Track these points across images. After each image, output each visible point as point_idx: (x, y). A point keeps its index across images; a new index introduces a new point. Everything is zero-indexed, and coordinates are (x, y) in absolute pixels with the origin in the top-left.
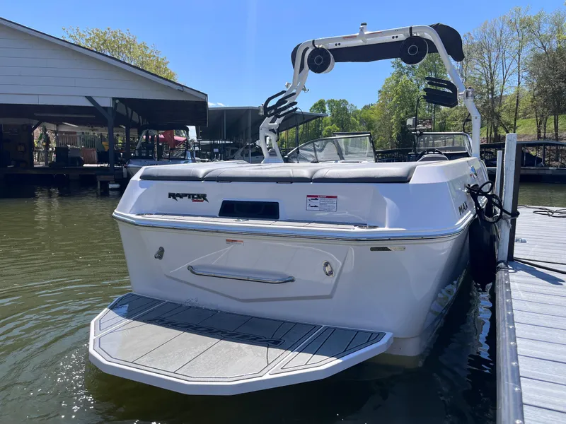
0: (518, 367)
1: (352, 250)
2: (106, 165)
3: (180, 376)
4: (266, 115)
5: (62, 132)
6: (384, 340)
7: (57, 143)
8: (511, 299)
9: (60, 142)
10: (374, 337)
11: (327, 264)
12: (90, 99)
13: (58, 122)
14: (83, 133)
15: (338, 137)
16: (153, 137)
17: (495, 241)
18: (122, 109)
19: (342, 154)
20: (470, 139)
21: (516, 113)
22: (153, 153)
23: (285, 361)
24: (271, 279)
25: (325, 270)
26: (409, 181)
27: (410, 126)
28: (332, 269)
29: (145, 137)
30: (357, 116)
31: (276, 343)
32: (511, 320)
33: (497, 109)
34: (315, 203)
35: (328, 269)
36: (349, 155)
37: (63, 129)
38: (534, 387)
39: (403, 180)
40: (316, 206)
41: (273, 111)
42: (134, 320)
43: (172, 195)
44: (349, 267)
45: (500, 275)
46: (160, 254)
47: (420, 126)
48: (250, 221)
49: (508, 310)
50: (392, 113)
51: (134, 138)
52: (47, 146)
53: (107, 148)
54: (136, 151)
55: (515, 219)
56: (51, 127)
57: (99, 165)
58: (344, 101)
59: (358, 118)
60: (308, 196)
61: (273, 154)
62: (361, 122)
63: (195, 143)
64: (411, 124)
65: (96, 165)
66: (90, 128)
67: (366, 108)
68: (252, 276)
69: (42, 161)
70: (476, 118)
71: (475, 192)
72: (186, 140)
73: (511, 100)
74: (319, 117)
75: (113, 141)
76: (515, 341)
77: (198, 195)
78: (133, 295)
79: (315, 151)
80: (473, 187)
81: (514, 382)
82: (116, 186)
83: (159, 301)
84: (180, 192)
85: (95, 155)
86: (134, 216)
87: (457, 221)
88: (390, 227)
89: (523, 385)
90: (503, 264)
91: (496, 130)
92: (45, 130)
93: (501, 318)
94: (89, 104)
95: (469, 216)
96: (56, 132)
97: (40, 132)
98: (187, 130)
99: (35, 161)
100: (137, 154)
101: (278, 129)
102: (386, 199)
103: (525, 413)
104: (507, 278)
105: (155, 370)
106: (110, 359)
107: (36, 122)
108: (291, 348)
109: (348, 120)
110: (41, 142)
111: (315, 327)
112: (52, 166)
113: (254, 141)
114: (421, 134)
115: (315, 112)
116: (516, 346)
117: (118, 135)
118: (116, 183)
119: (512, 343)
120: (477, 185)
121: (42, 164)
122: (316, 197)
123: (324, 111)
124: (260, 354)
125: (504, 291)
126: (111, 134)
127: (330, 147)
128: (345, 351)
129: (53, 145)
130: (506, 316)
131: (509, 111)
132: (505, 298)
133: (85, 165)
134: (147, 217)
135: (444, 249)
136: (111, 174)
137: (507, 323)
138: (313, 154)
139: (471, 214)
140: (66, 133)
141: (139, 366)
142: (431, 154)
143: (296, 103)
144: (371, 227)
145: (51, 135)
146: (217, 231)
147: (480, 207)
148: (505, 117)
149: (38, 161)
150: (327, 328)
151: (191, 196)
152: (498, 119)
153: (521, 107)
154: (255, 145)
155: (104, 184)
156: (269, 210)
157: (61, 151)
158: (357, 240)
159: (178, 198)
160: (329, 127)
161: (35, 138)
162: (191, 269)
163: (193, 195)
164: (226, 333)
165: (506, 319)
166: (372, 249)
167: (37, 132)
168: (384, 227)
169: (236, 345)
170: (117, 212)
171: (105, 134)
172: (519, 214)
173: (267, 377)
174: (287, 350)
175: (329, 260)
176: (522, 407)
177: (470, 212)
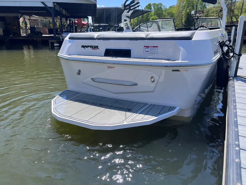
0: (237, 121)
1: (164, 71)
2: (52, 35)
3: (90, 122)
4: (125, 9)
5: (32, 20)
6: (176, 110)
7: (30, 25)
8: (235, 93)
9: (32, 24)
10: (171, 108)
11: (152, 77)
12: (43, 3)
13: (30, 15)
14: (41, 20)
15: (158, 20)
16: (72, 22)
17: (229, 68)
18: (58, 8)
19: (160, 29)
20: (221, 20)
21: (242, 10)
22: (73, 29)
23: (133, 117)
24: (127, 84)
25: (151, 80)
26: (192, 39)
27: (193, 15)
28: (154, 79)
29: (69, 22)
30: (167, 11)
31: (129, 110)
32: (235, 101)
33: (233, 8)
34: (147, 49)
35: (152, 80)
36: (163, 29)
37: (32, 18)
38: (244, 129)
39: (189, 38)
40: (148, 51)
41: (128, 7)
42: (69, 100)
43: (83, 47)
44: (162, 79)
45: (230, 83)
46: (79, 73)
47: (198, 15)
48: (118, 58)
49: (233, 97)
50: (183, 10)
51: (64, 23)
52: (26, 26)
53: (52, 27)
54: (66, 29)
55: (240, 58)
56: (27, 17)
57: (49, 35)
58: (161, 4)
59: (167, 13)
60: (144, 46)
61: (128, 28)
62: (168, 15)
63: (91, 25)
64: (194, 14)
65: (48, 35)
66: (44, 18)
67: (171, 7)
68: (119, 83)
69: (24, 33)
70: (225, 10)
71: (222, 45)
72: (88, 23)
73: (240, 4)
74: (148, 12)
75: (55, 24)
76: (236, 110)
77: (94, 46)
78: (68, 90)
79: (147, 27)
80: (221, 42)
81: (235, 127)
82: (58, 45)
83: (80, 93)
84: (87, 45)
85: (47, 30)
86: (67, 56)
87: (213, 58)
88: (182, 60)
89: (239, 128)
90: (232, 78)
91: (231, 18)
92: (24, 19)
93: (230, 101)
94: (43, 6)
95: (218, 56)
96: (29, 20)
97: (22, 20)
98: (88, 18)
99: (21, 33)
100: (66, 30)
101: (130, 16)
102: (180, 47)
103: (240, 139)
104: (234, 84)
105: (79, 120)
106: (60, 115)
107: (20, 15)
108: (136, 112)
109: (162, 13)
110: (23, 24)
111: (146, 104)
112: (29, 35)
113: (118, 24)
114: (198, 18)
115: (147, 10)
116: (237, 112)
117: (57, 21)
118: (57, 43)
119: (235, 111)
120: (223, 41)
121: (24, 35)
122: (148, 47)
123: (151, 9)
124: (123, 115)
125: (232, 90)
126: (53, 20)
127: (155, 25)
128: (159, 114)
129: (29, 26)
130: (232, 100)
131: (238, 9)
132: (232, 92)
133: (43, 35)
134: (73, 56)
135: (205, 71)
136: (55, 39)
137: (232, 103)
138: (146, 29)
139: (219, 55)
140: (34, 20)
141: (73, 118)
142: (202, 28)
143: (139, 3)
144: (172, 61)
145: (27, 21)
146: (104, 62)
147: (224, 52)
148: (236, 12)
149: (23, 33)
150: (151, 105)
151: (91, 47)
152: (233, 13)
153: (244, 7)
154: (119, 25)
155: (52, 44)
156: (126, 53)
157: (32, 29)
158: (166, 66)
159: (86, 48)
160: (153, 17)
161: (21, 22)
162: (92, 79)
163: (92, 46)
164: (108, 106)
165: (232, 101)
166: (173, 71)
167: (21, 20)
168: (178, 60)
169: (113, 111)
170: (59, 54)
171: (51, 20)
172: (242, 55)
173: (126, 123)
174: (134, 113)
175: (153, 76)
176: (239, 137)
177: (219, 54)
